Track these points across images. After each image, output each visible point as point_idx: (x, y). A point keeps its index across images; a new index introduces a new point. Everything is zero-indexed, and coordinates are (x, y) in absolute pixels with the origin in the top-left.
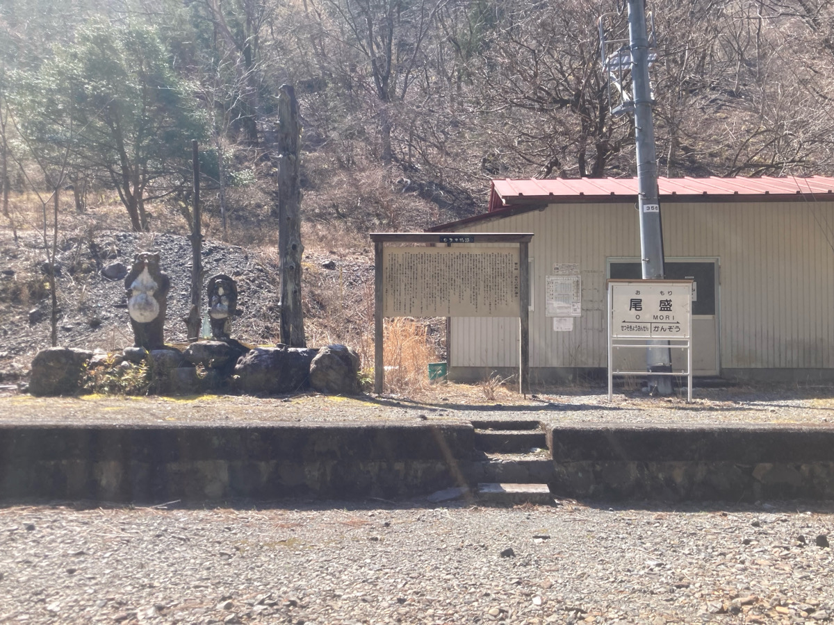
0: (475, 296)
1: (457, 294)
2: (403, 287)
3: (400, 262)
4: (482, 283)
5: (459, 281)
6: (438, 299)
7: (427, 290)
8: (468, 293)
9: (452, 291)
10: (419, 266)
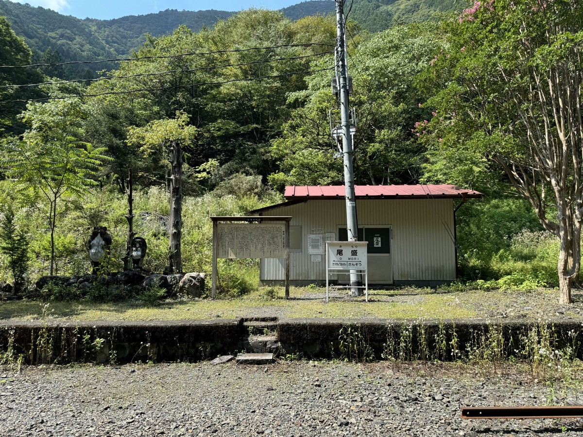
0: (262, 249)
1: (254, 247)
2: (227, 243)
3: (226, 231)
4: (267, 241)
5: (255, 240)
6: (245, 249)
7: (239, 245)
8: (260, 246)
9: (252, 246)
10: (235, 233)
